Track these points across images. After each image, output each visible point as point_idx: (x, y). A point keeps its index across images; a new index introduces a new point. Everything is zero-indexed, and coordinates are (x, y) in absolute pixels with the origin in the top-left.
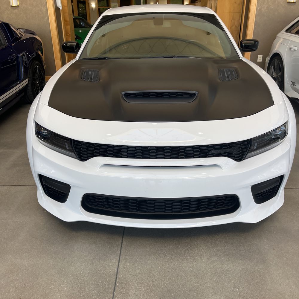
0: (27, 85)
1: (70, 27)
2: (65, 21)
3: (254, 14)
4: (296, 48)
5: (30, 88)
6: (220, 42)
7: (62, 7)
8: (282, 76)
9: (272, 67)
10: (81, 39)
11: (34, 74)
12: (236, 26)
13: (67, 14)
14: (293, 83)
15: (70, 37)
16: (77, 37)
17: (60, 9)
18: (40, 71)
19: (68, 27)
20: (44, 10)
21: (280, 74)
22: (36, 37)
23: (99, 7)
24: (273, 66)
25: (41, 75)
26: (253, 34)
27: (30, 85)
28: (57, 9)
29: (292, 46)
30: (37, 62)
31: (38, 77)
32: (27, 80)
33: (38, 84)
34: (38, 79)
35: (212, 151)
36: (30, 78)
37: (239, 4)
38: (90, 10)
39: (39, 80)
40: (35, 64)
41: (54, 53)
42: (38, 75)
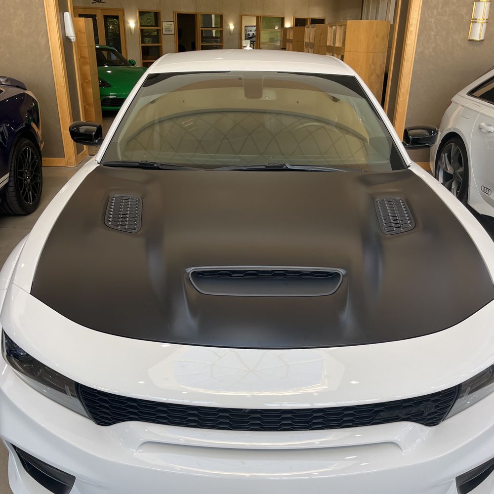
0: (6, 186)
1: (91, 68)
2: (81, 57)
3: (411, 60)
4: (492, 129)
5: (11, 189)
6: (362, 120)
7: (76, 37)
8: (466, 174)
9: (444, 156)
10: (110, 86)
11: (20, 164)
12: (377, 75)
13: (86, 45)
14: (486, 190)
15: (91, 86)
16: (102, 82)
17: (72, 40)
18: (32, 155)
19: (87, 68)
20: (43, 42)
21: (461, 170)
22: (26, 92)
23: (142, 28)
24: (446, 154)
25: (35, 162)
26: (408, 93)
27: (11, 184)
28: (66, 42)
29: (483, 124)
30: (27, 141)
31: (29, 168)
32: (8, 175)
33: (29, 180)
34: (27, 170)
35: (382, 413)
36: (12, 172)
37: (383, 38)
38: (127, 33)
39: (31, 173)
40: (22, 145)
41: (60, 117)
42: (28, 165)
